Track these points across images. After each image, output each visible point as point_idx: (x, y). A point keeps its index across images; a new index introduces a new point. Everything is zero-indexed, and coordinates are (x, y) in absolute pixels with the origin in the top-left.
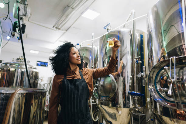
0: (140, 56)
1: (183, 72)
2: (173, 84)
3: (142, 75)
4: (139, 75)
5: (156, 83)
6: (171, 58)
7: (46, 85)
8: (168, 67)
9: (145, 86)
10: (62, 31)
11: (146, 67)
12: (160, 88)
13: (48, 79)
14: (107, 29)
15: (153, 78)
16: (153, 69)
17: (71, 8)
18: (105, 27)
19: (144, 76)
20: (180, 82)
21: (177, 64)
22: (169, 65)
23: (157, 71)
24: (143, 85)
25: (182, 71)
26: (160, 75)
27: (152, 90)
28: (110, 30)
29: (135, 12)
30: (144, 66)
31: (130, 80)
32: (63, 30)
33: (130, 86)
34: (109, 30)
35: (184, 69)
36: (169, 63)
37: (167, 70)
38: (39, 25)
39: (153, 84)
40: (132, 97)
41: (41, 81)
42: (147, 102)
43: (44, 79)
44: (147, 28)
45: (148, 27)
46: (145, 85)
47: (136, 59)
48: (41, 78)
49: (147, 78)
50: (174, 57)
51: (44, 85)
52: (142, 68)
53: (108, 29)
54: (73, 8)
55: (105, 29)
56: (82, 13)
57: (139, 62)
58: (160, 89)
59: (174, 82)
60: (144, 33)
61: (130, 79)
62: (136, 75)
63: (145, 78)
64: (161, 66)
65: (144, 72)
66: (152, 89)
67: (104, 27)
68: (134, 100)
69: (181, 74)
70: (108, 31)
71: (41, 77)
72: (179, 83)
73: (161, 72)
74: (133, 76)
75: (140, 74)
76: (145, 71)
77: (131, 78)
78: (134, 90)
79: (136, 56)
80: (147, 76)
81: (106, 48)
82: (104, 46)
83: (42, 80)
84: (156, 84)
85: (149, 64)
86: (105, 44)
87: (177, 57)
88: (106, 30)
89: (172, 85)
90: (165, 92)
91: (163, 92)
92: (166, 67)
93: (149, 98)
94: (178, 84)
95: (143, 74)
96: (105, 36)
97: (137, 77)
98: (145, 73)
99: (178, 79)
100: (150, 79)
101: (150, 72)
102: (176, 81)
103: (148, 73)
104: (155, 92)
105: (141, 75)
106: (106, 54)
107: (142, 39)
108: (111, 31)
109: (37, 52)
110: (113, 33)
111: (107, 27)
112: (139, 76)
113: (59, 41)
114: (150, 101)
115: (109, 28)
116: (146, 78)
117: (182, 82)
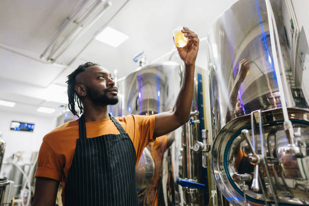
0: (196, 111)
1: (275, 141)
2: (261, 164)
3: (200, 147)
4: (195, 146)
5: (226, 163)
6: (252, 113)
7: (27, 168)
8: (248, 129)
9: (206, 169)
10: (60, 66)
11: (207, 131)
12: (236, 173)
13: (32, 155)
14: (139, 61)
15: (221, 153)
16: (219, 134)
17: (74, 22)
18: (136, 58)
19: (205, 148)
20: (273, 161)
21: (264, 124)
22: (251, 126)
23: (227, 137)
24: (203, 166)
25: (273, 137)
26: (233, 146)
27: (220, 179)
28: (145, 63)
30: (204, 129)
31: (180, 156)
32: (61, 64)
33: (180, 168)
34: (142, 64)
35: (276, 134)
36: (250, 123)
37: (248, 137)
38: (14, 52)
39: (222, 167)
40: (183, 190)
41: (18, 160)
42: (212, 198)
43: (24, 156)
44: (208, 63)
45: (210, 61)
46: (207, 165)
48: (18, 155)
49: (210, 152)
50: (259, 111)
51: (23, 168)
52: (200, 134)
53: (141, 62)
54: (78, 23)
55: (136, 61)
56: (96, 33)
57: (195, 121)
58: (235, 176)
59: (261, 161)
60: (204, 70)
61: (180, 154)
62: (190, 147)
63: (206, 152)
64: (235, 129)
65: (204, 141)
66: (220, 176)
67: (134, 57)
68: (187, 196)
69: (273, 144)
70: (141, 65)
71: (19, 152)
72: (271, 163)
73: (235, 141)
74: (185, 148)
75: (197, 144)
76: (206, 139)
77: (181, 152)
78: (187, 176)
80: (209, 148)
81: (137, 98)
82: (134, 94)
83: (19, 157)
84: (227, 165)
85: (213, 125)
86: (134, 92)
87: (263, 111)
88: (138, 63)
89: (259, 167)
90: (244, 182)
91: (242, 182)
92: (246, 131)
93: (215, 190)
94: (269, 165)
95: (203, 144)
97: (191, 150)
98: (207, 143)
99: (268, 154)
100: (215, 154)
101: (215, 140)
102: (265, 158)
103: (211, 142)
104: (226, 183)
105: (198, 147)
106: (137, 108)
107: (201, 81)
108: (146, 65)
109: (12, 105)
111: (138, 58)
112: (196, 149)
113: (56, 84)
114: (216, 196)
115: (143, 60)
116: (208, 152)
117: (276, 161)
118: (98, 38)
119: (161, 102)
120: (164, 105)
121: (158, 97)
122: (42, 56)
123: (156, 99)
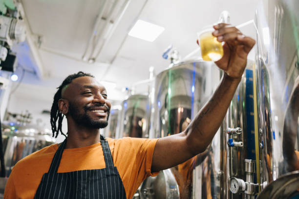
3: (241, 188)
4: (233, 184)
14: (169, 58)
18: (165, 54)
19: (249, 189)
28: (177, 60)
29: (229, 17)
34: (174, 61)
44: (256, 55)
45: (258, 53)
47: (230, 134)
53: (172, 59)
55: (166, 58)
57: (237, 144)
63: (250, 195)
65: (249, 178)
67: (162, 54)
70: (172, 62)
79: (230, 127)
80: (256, 190)
81: (167, 95)
82: (164, 90)
88: (169, 60)
95: (246, 184)
96: (165, 74)
106: (166, 105)
110: (182, 67)
111: (168, 54)
112: (234, 190)
115: (175, 56)
116: (254, 195)
118: (131, 33)
119: (196, 98)
120: (199, 101)
121: (193, 93)
122: (83, 57)
123: (189, 95)
